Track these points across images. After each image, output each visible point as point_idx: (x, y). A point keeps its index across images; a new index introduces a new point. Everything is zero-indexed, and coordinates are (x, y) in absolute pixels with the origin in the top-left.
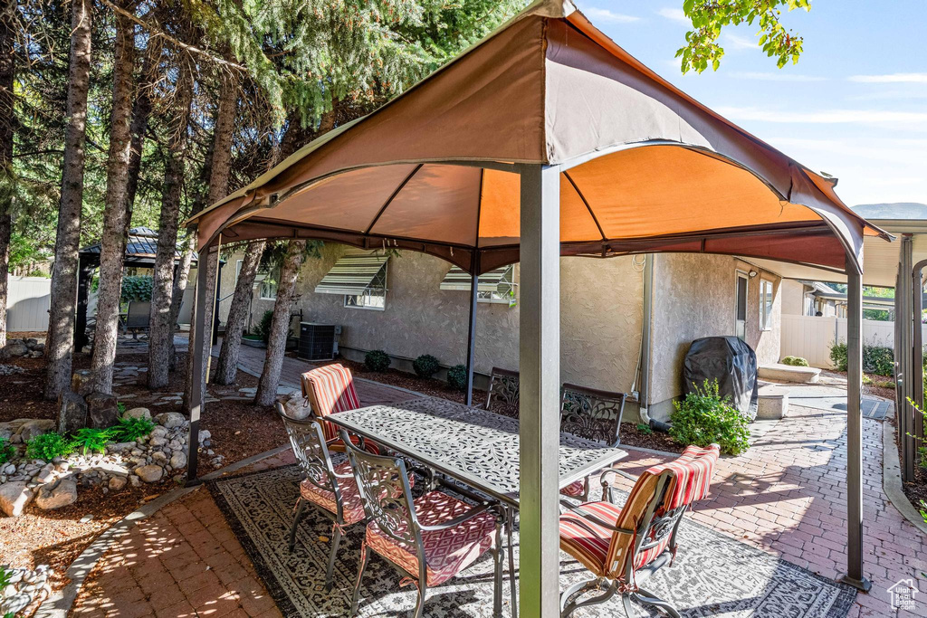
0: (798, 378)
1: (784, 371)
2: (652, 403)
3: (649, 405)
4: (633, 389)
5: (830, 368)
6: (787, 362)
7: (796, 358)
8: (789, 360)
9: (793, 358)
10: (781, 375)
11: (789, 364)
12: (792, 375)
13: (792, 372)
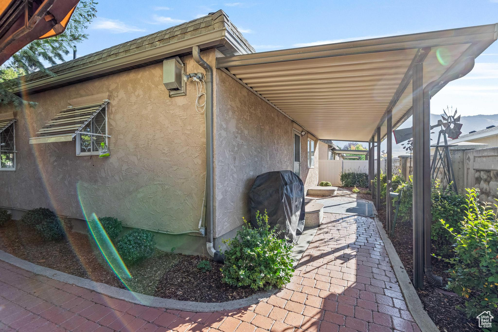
0: (327, 193)
1: (320, 190)
2: (217, 236)
3: (214, 239)
4: (200, 225)
5: (340, 186)
6: (322, 185)
7: (326, 182)
8: (323, 183)
9: (325, 182)
10: (319, 193)
11: (322, 186)
12: (324, 192)
13: (324, 190)
